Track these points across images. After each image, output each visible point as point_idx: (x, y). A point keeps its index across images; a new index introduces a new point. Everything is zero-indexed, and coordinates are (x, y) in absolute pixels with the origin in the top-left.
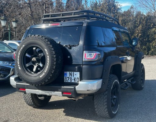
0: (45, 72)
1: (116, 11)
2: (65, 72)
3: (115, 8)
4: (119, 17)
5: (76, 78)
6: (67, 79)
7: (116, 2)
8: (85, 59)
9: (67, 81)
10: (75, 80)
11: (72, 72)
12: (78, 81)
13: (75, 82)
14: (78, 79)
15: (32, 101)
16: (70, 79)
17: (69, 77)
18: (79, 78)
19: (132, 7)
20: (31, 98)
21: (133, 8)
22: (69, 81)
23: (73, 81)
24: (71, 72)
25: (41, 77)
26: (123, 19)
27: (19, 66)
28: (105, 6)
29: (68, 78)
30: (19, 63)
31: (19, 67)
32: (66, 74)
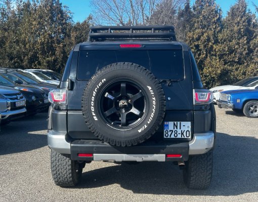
0: (149, 123)
1: (64, 21)
2: (166, 123)
3: (62, 16)
4: (70, 31)
5: (185, 132)
6: (169, 133)
7: (65, 7)
8: (196, 101)
9: (169, 137)
10: (182, 134)
11: (179, 123)
12: (188, 135)
13: (183, 137)
14: (188, 132)
15: (71, 175)
16: (173, 133)
17: (172, 131)
18: (190, 130)
19: (90, 18)
20: (70, 171)
21: (92, 19)
22: (173, 136)
23: (179, 136)
24: (176, 122)
25: (140, 131)
26: (77, 36)
27: (94, 114)
28: (46, 11)
29: (170, 131)
30: (93, 110)
31: (95, 117)
32: (168, 125)
